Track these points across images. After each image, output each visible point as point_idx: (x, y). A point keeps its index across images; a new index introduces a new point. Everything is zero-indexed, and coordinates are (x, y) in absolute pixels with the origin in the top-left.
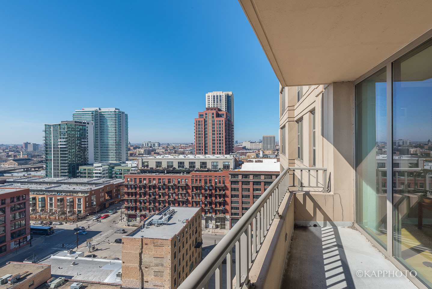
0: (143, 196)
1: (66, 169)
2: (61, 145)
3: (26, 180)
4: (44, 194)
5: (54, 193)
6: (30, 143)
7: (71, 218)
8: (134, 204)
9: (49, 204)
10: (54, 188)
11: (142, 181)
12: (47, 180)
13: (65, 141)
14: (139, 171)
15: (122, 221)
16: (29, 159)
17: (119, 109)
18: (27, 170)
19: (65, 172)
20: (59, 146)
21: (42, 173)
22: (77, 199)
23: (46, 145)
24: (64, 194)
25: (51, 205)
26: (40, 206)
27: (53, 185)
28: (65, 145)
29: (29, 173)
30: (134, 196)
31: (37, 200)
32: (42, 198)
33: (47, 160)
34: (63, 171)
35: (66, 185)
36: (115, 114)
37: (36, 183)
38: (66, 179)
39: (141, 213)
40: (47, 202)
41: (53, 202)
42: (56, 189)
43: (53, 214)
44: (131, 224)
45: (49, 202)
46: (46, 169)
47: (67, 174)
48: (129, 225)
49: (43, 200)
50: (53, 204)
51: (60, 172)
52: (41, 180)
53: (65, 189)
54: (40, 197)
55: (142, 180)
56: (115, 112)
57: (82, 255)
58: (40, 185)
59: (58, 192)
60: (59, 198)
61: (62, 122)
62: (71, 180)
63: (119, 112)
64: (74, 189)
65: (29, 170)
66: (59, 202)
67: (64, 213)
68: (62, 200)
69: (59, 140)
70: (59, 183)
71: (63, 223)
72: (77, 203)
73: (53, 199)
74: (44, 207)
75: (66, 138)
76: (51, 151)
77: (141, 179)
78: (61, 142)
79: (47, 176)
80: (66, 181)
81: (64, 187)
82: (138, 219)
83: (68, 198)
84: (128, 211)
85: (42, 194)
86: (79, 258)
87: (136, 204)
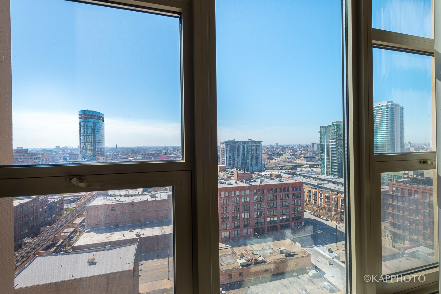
0: (414, 215)
1: (335, 169)
2: (332, 145)
3: (307, 175)
4: (317, 189)
5: (323, 190)
6: (315, 144)
7: (335, 217)
8: (401, 221)
9: (319, 198)
10: (324, 185)
11: (413, 194)
12: (320, 176)
13: (335, 142)
14: (409, 180)
15: (386, 238)
16: (314, 157)
17: (392, 102)
18: (311, 166)
19: (335, 172)
20: (330, 146)
21: (318, 170)
22: (341, 200)
23: (321, 145)
24: (331, 192)
25: (321, 199)
26: (314, 199)
27: (323, 182)
28: (334, 145)
29: (312, 169)
30: (401, 212)
31: (312, 193)
32: (315, 192)
33: (321, 159)
34: (333, 170)
35: (333, 184)
36: (387, 108)
37: (313, 178)
38: (335, 178)
39: (411, 237)
40: (318, 196)
41: (323, 198)
42: (325, 186)
43: (322, 209)
44: (397, 245)
45: (319, 197)
46: (321, 167)
47: (336, 173)
48: (394, 247)
49: (315, 194)
50: (323, 199)
51: (331, 170)
52: (316, 176)
53: (332, 188)
54: (314, 190)
55: (413, 192)
56: (387, 105)
57: (338, 257)
58: (316, 180)
59: (326, 189)
60: (326, 195)
61: (333, 123)
62: (338, 179)
63: (392, 105)
64: (339, 189)
65: (313, 166)
66: (326, 199)
67: (330, 210)
68: (328, 198)
69: (330, 140)
70: (328, 181)
71: (329, 220)
72: (341, 203)
73: (322, 194)
74: (316, 200)
75: (336, 138)
76: (324, 150)
77: (411, 190)
78: (332, 142)
79: (321, 173)
80: (334, 180)
81: (331, 186)
82: (407, 242)
83: (334, 197)
84: (394, 228)
85: (315, 189)
86: (335, 260)
87: (404, 222)
